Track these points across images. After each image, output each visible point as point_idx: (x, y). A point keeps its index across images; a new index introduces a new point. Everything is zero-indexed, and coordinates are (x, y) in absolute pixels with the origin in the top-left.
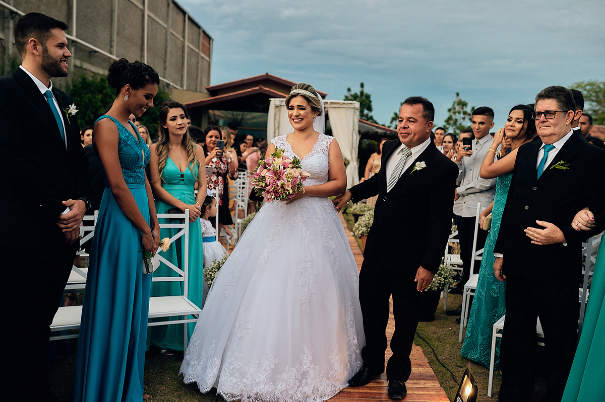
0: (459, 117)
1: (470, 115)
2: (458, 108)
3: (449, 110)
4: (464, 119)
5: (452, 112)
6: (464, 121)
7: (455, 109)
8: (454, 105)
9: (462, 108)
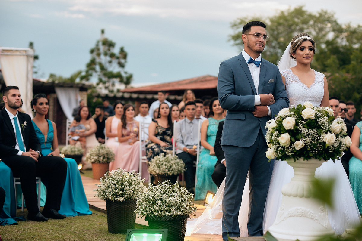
0: (104, 59)
1: (118, 58)
2: (102, 48)
3: (92, 51)
4: (110, 62)
5: (95, 53)
6: (111, 66)
7: (98, 50)
8: (97, 45)
9: (109, 50)
